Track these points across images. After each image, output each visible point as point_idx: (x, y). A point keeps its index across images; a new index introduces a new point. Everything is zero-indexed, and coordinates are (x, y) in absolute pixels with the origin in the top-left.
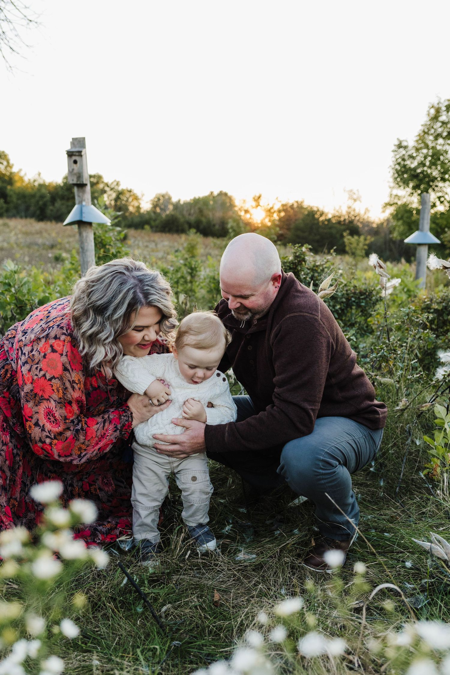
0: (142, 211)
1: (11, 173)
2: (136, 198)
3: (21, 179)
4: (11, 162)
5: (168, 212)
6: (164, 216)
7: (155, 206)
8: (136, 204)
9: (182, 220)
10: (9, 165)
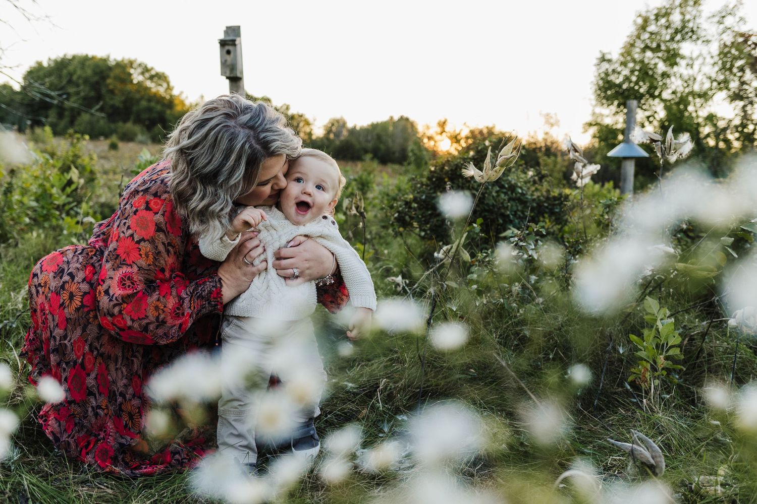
0: (314, 137)
1: (171, 96)
2: (307, 123)
3: (182, 103)
4: (172, 84)
5: (342, 138)
6: (337, 143)
7: (329, 131)
8: (307, 130)
9: (358, 146)
10: (169, 88)
